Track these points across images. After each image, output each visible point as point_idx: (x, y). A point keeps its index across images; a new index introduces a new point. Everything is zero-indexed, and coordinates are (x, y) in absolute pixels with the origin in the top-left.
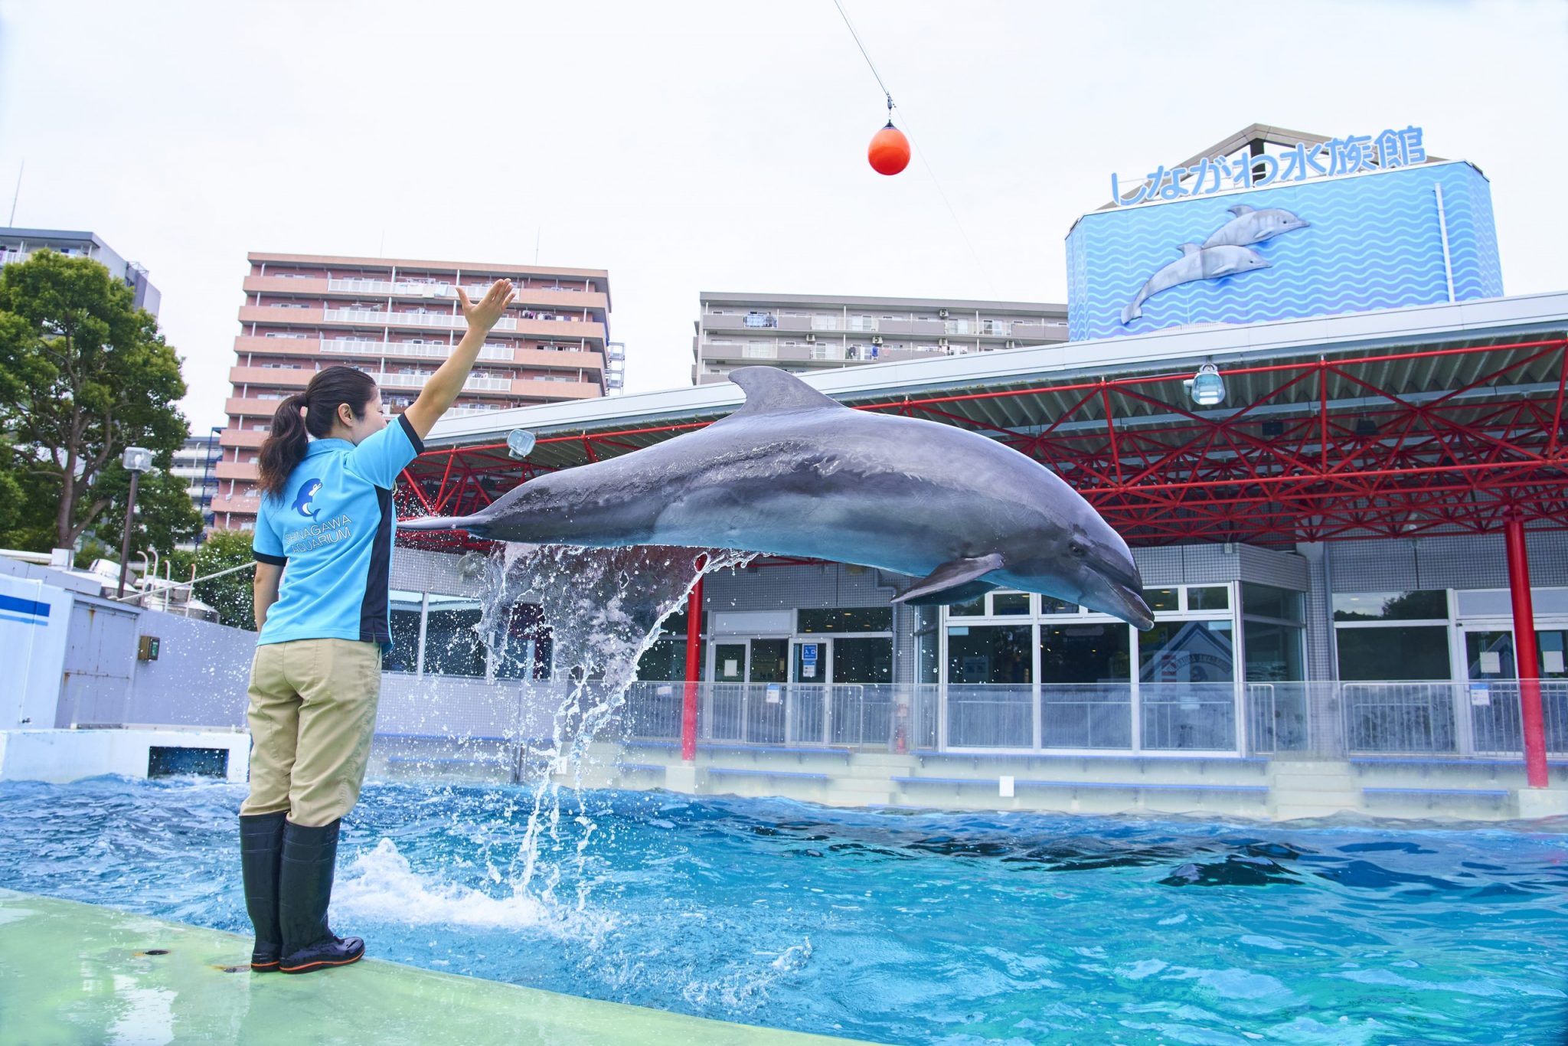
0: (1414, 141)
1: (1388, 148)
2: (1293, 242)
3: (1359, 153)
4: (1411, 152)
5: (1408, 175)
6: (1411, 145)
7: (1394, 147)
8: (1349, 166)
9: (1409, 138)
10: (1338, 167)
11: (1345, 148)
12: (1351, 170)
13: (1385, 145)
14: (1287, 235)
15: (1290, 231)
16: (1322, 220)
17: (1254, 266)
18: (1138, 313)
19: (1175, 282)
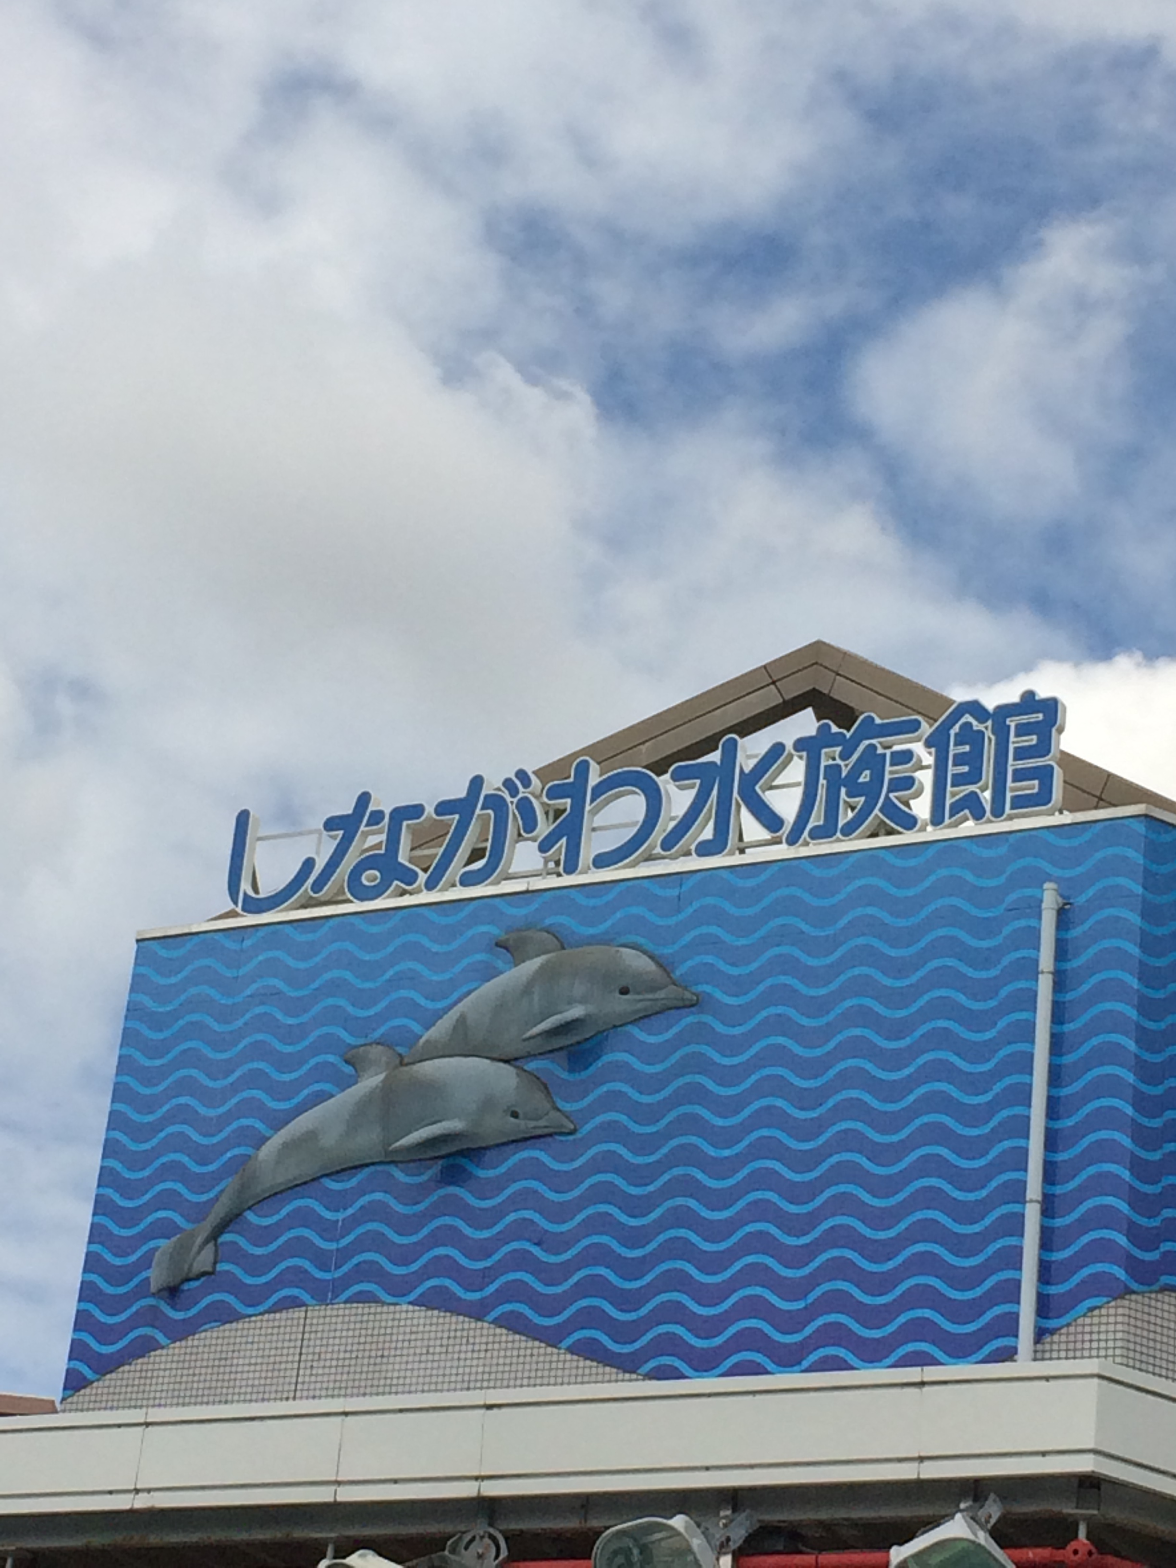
0: (1033, 740)
1: (959, 760)
2: (650, 1055)
3: (878, 777)
4: (1020, 775)
5: (987, 853)
6: (1021, 753)
7: (974, 759)
8: (846, 816)
9: (1022, 730)
10: (816, 819)
11: (844, 756)
12: (849, 830)
13: (953, 750)
14: (635, 1031)
15: (642, 1018)
16: (739, 986)
17: (524, 1126)
18: (203, 1260)
19: (308, 1169)
